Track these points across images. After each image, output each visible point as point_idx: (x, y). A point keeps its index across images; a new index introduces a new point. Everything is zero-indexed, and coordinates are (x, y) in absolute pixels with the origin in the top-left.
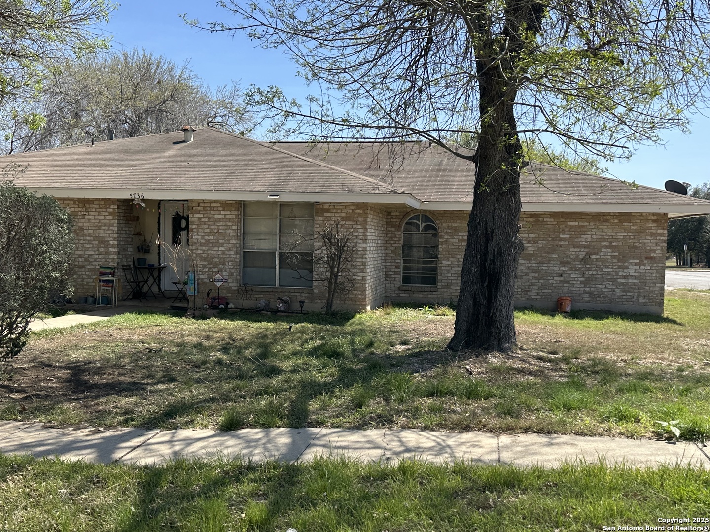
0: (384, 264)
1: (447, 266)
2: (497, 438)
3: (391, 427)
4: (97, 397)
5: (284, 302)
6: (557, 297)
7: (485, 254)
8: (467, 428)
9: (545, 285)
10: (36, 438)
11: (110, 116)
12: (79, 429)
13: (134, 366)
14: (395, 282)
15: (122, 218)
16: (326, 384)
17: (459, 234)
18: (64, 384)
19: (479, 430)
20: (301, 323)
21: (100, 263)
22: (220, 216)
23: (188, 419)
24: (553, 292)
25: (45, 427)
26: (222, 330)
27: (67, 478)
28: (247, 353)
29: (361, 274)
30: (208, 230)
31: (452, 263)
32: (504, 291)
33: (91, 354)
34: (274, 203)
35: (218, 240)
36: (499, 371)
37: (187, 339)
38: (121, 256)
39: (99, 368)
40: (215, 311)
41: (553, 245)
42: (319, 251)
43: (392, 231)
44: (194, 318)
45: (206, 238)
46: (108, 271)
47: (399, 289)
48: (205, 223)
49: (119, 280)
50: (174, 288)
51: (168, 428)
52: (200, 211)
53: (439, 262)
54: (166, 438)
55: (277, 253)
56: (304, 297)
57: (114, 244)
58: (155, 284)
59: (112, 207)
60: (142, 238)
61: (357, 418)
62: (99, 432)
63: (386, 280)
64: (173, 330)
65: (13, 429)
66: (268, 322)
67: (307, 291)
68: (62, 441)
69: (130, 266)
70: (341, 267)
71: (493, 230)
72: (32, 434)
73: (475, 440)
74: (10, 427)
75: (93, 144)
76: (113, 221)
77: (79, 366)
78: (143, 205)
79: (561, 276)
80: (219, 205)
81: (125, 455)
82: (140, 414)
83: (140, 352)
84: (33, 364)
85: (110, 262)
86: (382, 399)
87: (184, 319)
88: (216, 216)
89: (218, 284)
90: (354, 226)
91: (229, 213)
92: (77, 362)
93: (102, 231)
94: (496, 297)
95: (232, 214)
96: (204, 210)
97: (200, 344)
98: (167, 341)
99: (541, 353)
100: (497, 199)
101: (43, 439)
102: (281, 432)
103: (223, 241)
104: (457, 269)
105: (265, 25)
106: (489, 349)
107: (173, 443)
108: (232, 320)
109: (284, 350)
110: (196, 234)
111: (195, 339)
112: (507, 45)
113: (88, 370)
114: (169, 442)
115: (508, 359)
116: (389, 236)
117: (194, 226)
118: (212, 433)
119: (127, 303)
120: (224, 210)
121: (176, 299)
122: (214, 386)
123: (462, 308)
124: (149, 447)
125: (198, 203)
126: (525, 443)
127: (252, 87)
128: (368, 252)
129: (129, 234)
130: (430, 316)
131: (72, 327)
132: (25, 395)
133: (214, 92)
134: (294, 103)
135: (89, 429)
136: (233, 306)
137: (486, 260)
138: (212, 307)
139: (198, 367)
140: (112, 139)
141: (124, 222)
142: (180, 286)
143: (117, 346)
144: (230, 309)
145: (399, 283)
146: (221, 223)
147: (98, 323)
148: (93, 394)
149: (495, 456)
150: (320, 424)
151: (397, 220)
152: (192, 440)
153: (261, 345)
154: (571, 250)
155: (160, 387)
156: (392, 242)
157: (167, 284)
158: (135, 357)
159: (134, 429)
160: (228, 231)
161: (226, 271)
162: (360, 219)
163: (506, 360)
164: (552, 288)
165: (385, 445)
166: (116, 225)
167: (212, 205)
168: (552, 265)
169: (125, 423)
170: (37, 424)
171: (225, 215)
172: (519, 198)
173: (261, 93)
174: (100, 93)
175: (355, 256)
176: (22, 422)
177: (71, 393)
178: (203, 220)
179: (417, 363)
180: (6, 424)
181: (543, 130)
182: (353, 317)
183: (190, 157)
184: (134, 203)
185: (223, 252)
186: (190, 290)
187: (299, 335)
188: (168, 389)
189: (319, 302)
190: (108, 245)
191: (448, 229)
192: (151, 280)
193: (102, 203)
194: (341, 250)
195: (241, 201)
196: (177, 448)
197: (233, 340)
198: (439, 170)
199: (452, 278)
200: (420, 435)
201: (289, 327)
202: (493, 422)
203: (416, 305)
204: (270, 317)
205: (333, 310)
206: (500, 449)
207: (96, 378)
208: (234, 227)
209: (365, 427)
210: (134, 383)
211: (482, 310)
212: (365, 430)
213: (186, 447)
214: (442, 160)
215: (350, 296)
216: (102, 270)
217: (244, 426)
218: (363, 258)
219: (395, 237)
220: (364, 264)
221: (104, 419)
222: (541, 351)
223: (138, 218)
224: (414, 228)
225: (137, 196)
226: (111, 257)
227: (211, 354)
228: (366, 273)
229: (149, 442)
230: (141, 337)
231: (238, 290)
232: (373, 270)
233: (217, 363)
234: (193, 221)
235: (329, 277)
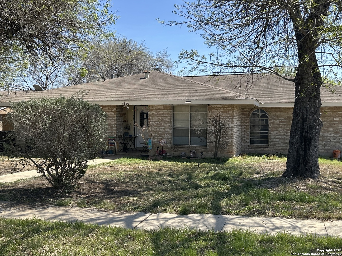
0: (241, 134)
1: (273, 135)
2: (323, 223)
3: (266, 216)
4: (119, 197)
5: (193, 153)
6: (333, 150)
7: (302, 128)
8: (306, 218)
9: (326, 144)
10: (96, 216)
11: (109, 68)
12: (115, 212)
13: (131, 183)
14: (247, 143)
15: (118, 114)
16: (225, 193)
17: (280, 119)
18: (102, 191)
19: (313, 218)
20: (203, 163)
21: (109, 135)
22: (163, 112)
23: (163, 208)
24: (330, 148)
25: (99, 211)
26: (166, 166)
27: (116, 235)
28: (181, 177)
29: (231, 139)
30: (157, 119)
31: (276, 133)
32: (313, 147)
33: (111, 177)
34: (188, 106)
35: (162, 123)
36: (314, 188)
37: (152, 170)
38: (118, 132)
39: (116, 183)
40: (161, 157)
41: (330, 124)
42: (210, 128)
43: (245, 118)
44: (152, 160)
45: (156, 122)
46: (112, 138)
47: (249, 146)
48: (155, 116)
49: (117, 142)
50: (142, 146)
51: (155, 212)
52: (153, 110)
53: (269, 133)
54: (155, 217)
55: (190, 130)
56: (202, 150)
57: (115, 126)
58: (132, 144)
59: (114, 109)
60: (126, 123)
61: (247, 211)
62: (124, 214)
63: (242, 142)
64: (144, 166)
65: (85, 211)
66: (187, 162)
67: (204, 147)
68: (108, 218)
69: (122, 136)
70: (221, 136)
71: (307, 116)
72: (94, 214)
73: (312, 223)
74: (83, 211)
75: (104, 81)
76: (114, 116)
77: (107, 182)
78: (128, 108)
79: (335, 139)
80: (162, 107)
81: (138, 225)
82: (140, 206)
83: (132, 176)
84: (86, 181)
85: (113, 134)
86: (256, 201)
87: (148, 161)
88: (161, 112)
89: (162, 144)
90: (227, 116)
91: (166, 110)
92: (106, 180)
93: (110, 120)
94: (309, 150)
95: (168, 111)
96: (155, 109)
97: (158, 173)
98: (143, 171)
99: (334, 179)
100: (309, 101)
101: (99, 216)
102: (210, 216)
103: (164, 124)
104: (278, 136)
105: (195, 21)
106: (306, 177)
107: (159, 220)
108: (170, 161)
109: (198, 176)
110: (151, 121)
111: (155, 170)
112: (315, 23)
113: (112, 184)
114: (157, 219)
115: (317, 182)
116: (243, 120)
117: (151, 117)
118: (176, 215)
119: (121, 153)
120: (164, 109)
121: (142, 151)
122: (171, 193)
123: (290, 156)
124: (148, 221)
125: (153, 106)
126: (339, 226)
127: (183, 51)
128: (234, 128)
129: (121, 122)
130: (267, 160)
131: (99, 164)
132: (86, 196)
133: (155, 55)
134: (203, 57)
135: (119, 212)
136: (169, 155)
137: (303, 131)
138: (159, 155)
139: (161, 183)
140: (112, 78)
141: (119, 116)
142: (144, 145)
143: (121, 173)
144: (168, 156)
145: (248, 143)
146: (163, 116)
147: (110, 163)
148: (116, 195)
149: (324, 232)
150: (228, 213)
151: (247, 112)
152: (167, 218)
153: (187, 174)
154: (340, 126)
155: (147, 193)
156: (245, 123)
157: (138, 144)
158: (131, 178)
159: (139, 213)
160: (166, 119)
161: (165, 138)
162: (230, 112)
163: (316, 183)
164: (330, 145)
165: (264, 225)
166: (116, 117)
167: (159, 107)
168: (329, 134)
169: (135, 209)
170: (95, 209)
171: (165, 111)
172: (320, 100)
173: (187, 53)
174: (105, 57)
175: (228, 130)
176: (88, 209)
177: (106, 195)
178: (155, 114)
179: (269, 184)
180: (81, 209)
181: (334, 65)
182: (228, 160)
183: (148, 85)
184: (124, 107)
185: (164, 129)
186: (150, 147)
187: (204, 169)
188: (150, 194)
189: (210, 153)
190: (112, 127)
191: (274, 116)
192: (131, 142)
193: (110, 107)
194: (221, 127)
195: (172, 105)
196: (162, 222)
197: (173, 171)
198: (268, 87)
199: (276, 141)
200: (281, 220)
201: (198, 165)
202: (320, 215)
203: (259, 155)
204: (187, 160)
205: (217, 156)
206: (327, 228)
207: (116, 188)
208: (169, 117)
209: (252, 215)
210: (134, 191)
211: (301, 157)
212: (252, 217)
213: (166, 222)
214: (269, 82)
215: (226, 150)
216: (110, 138)
217: (191, 213)
218: (231, 131)
219: (247, 121)
220: (233, 134)
221: (125, 207)
222: (333, 178)
223: (125, 114)
224: (256, 116)
225: (125, 104)
226: (114, 132)
227: (165, 177)
228: (233, 138)
229: (147, 219)
230: (131, 169)
231: (171, 147)
232: (236, 137)
233: (169, 182)
234: (150, 115)
235: (215, 140)
